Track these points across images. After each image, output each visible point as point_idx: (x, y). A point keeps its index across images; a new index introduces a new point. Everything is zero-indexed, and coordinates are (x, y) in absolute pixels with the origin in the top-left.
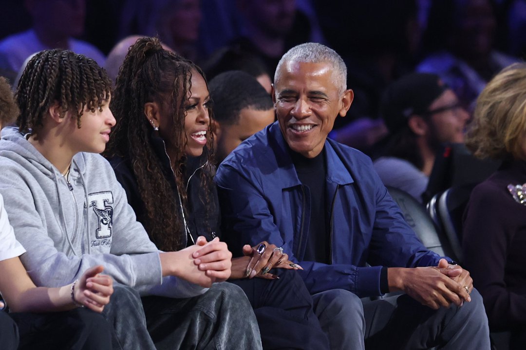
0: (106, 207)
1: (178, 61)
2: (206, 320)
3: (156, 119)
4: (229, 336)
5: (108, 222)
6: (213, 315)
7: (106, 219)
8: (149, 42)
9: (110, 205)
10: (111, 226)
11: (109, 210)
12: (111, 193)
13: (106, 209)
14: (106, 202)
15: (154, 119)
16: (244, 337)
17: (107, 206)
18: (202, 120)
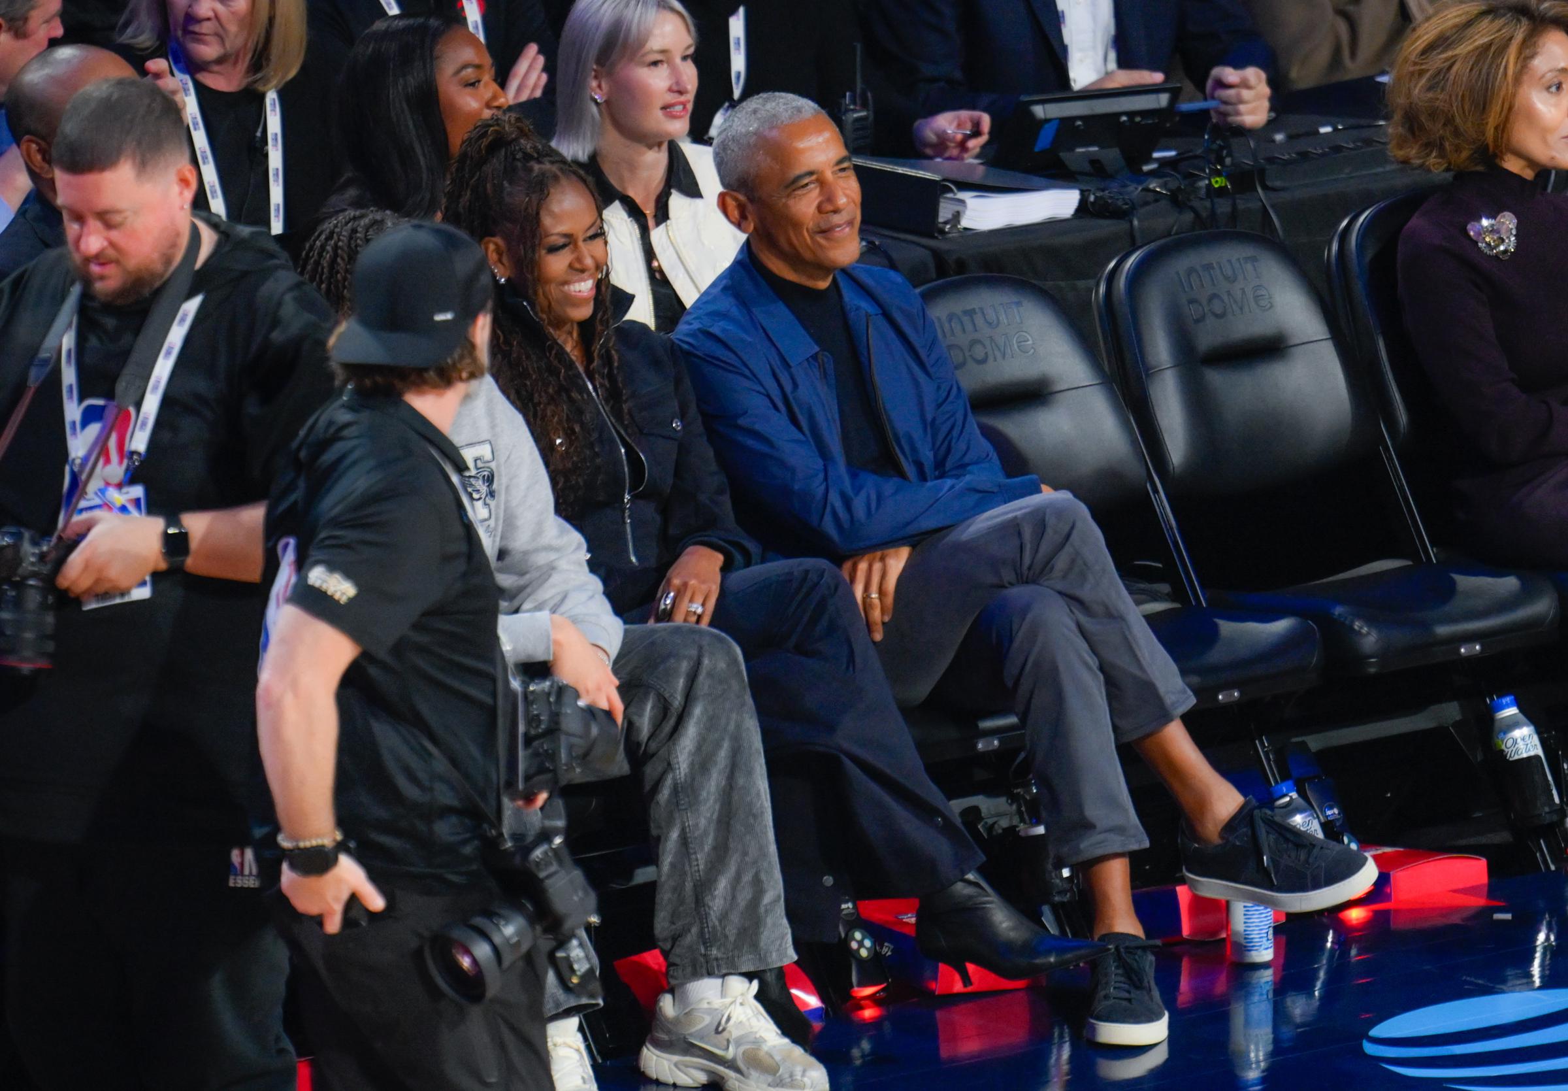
0: (477, 469)
1: (540, 162)
2: (664, 708)
3: (503, 264)
4: (699, 742)
5: (483, 496)
6: (677, 701)
7: (478, 491)
8: (496, 128)
9: (487, 465)
10: (488, 501)
11: (486, 473)
12: (490, 443)
13: (478, 473)
14: (478, 462)
15: (500, 265)
16: (726, 745)
17: (481, 468)
18: (577, 266)
